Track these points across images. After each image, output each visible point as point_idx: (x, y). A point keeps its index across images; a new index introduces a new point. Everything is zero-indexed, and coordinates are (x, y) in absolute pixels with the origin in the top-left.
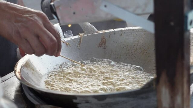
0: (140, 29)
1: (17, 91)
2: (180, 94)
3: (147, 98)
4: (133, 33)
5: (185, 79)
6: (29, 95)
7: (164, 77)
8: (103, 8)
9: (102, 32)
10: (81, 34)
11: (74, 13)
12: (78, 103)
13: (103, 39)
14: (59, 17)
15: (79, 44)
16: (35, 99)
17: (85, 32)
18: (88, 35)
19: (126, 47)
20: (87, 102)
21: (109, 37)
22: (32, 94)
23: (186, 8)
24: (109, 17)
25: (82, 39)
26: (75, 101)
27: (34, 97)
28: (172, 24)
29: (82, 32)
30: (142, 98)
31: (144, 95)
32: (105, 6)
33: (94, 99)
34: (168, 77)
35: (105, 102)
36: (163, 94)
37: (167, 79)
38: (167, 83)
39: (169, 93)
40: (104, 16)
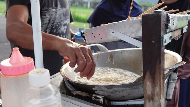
1: (62, 83)
2: (158, 86)
3: (137, 88)
4: (128, 52)
5: (162, 77)
6: (68, 85)
7: (148, 75)
8: (111, 33)
9: (110, 51)
10: (99, 52)
12: (96, 91)
13: (111, 55)
14: (86, 39)
15: (98, 58)
16: (71, 88)
18: (103, 52)
22: (70, 85)
23: (162, 33)
24: (115, 39)
26: (94, 89)
27: (71, 86)
28: (153, 42)
29: (99, 51)
31: (135, 87)
32: (113, 32)
33: (105, 88)
34: (150, 75)
35: (112, 90)
36: (147, 86)
37: (150, 76)
38: (150, 79)
39: (151, 85)
40: (112, 38)
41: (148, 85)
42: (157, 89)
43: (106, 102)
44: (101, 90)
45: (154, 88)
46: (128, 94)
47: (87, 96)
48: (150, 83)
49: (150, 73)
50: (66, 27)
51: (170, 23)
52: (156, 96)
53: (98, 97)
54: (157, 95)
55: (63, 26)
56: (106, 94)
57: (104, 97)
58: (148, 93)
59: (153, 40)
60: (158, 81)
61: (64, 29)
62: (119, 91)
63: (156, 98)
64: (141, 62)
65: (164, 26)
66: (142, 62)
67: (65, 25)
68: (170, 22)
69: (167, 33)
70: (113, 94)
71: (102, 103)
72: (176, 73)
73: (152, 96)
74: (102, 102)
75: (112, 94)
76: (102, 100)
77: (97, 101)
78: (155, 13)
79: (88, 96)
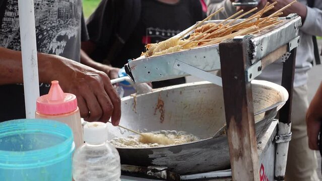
0: (211, 84)
2: (247, 135)
3: (219, 148)
4: (195, 90)
7: (232, 122)
8: (176, 66)
9: (157, 90)
10: (134, 95)
11: (149, 72)
12: (153, 159)
13: (159, 101)
14: (134, 77)
17: (138, 92)
18: (143, 94)
19: (188, 107)
20: (163, 156)
21: (167, 96)
23: (245, 65)
24: (182, 75)
25: (136, 100)
26: (150, 156)
28: (236, 78)
30: (215, 148)
31: (216, 146)
32: (178, 65)
33: (170, 152)
34: (236, 121)
35: (180, 154)
36: (233, 137)
37: (235, 124)
38: (236, 127)
39: (238, 136)
40: (177, 74)
41: (234, 135)
42: (246, 140)
43: (171, 175)
44: (163, 157)
45: (241, 139)
46: (204, 159)
47: (137, 171)
48: (236, 134)
49: (235, 119)
50: (64, 43)
51: (254, 51)
52: (245, 150)
53: (158, 169)
54: (247, 148)
55: (54, 40)
56: (171, 162)
57: (167, 168)
58: (234, 148)
59: (236, 75)
60: (246, 129)
61: (58, 47)
62: (190, 155)
63: (246, 153)
64: (221, 108)
65: (248, 56)
66: (224, 108)
67: (60, 39)
68: (256, 50)
69: (252, 65)
70: (182, 162)
71: (166, 178)
72: (288, 124)
73: (241, 151)
74: (164, 176)
75: (179, 162)
76: (164, 173)
77: (156, 176)
78: (235, 42)
79: (139, 172)
